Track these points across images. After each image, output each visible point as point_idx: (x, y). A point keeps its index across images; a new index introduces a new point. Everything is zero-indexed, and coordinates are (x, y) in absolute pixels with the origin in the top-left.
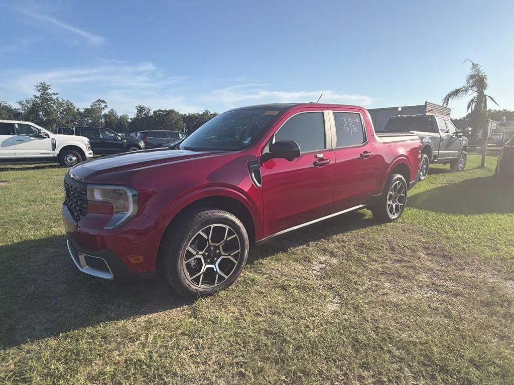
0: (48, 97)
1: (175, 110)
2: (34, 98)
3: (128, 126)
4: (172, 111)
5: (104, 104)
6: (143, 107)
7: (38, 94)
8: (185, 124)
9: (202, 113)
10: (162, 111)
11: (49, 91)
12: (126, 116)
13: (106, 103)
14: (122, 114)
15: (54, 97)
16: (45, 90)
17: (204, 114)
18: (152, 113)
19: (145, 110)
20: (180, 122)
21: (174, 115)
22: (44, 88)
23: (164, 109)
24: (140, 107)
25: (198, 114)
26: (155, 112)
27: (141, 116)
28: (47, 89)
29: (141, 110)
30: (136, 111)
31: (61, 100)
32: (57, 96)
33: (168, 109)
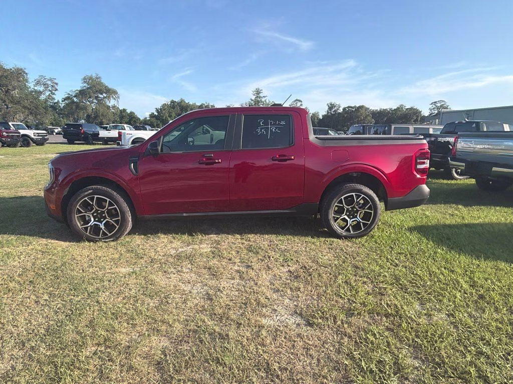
0: (259, 100)
1: (367, 106)
2: (250, 101)
3: (318, 123)
4: (361, 107)
5: (301, 103)
6: (334, 105)
7: (253, 98)
8: (373, 120)
9: (395, 108)
10: (351, 107)
11: (261, 95)
12: (318, 113)
13: (302, 102)
14: (313, 112)
15: (263, 100)
16: (258, 94)
17: (398, 108)
18: (341, 110)
19: (335, 107)
20: (369, 118)
21: (363, 111)
22: (258, 92)
23: (353, 106)
24: (331, 104)
25: (391, 109)
26: (344, 109)
27: (331, 113)
28: (260, 93)
29: (331, 107)
30: (327, 108)
31: (267, 102)
32: (265, 99)
33: (358, 106)
